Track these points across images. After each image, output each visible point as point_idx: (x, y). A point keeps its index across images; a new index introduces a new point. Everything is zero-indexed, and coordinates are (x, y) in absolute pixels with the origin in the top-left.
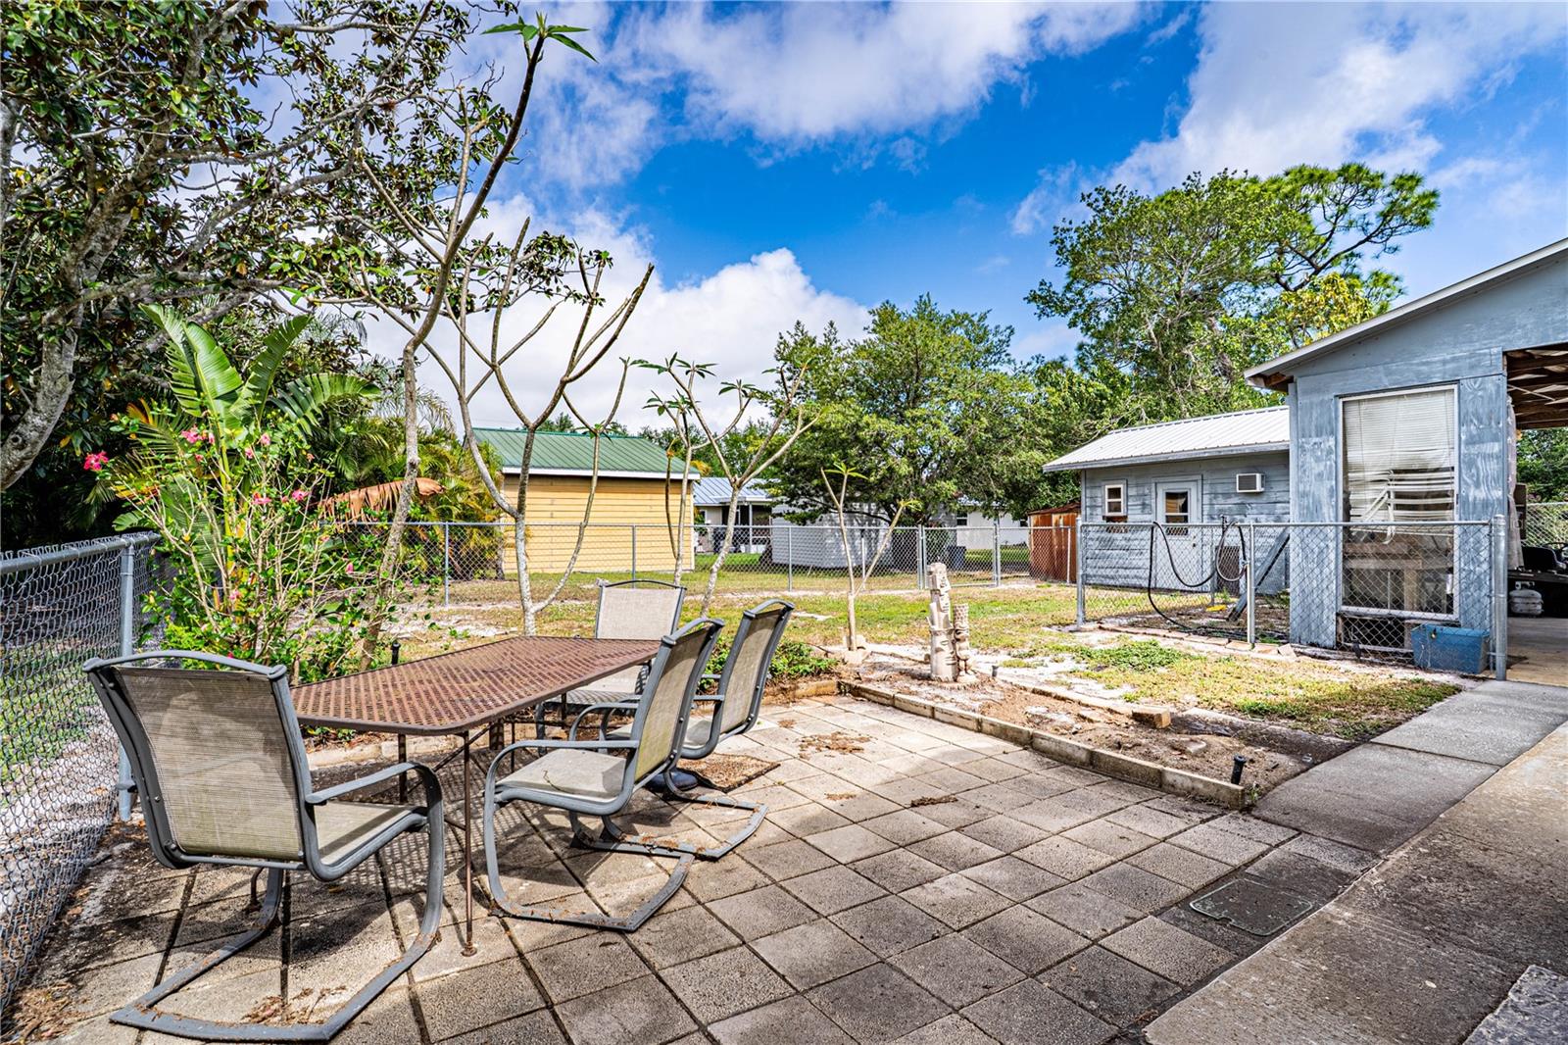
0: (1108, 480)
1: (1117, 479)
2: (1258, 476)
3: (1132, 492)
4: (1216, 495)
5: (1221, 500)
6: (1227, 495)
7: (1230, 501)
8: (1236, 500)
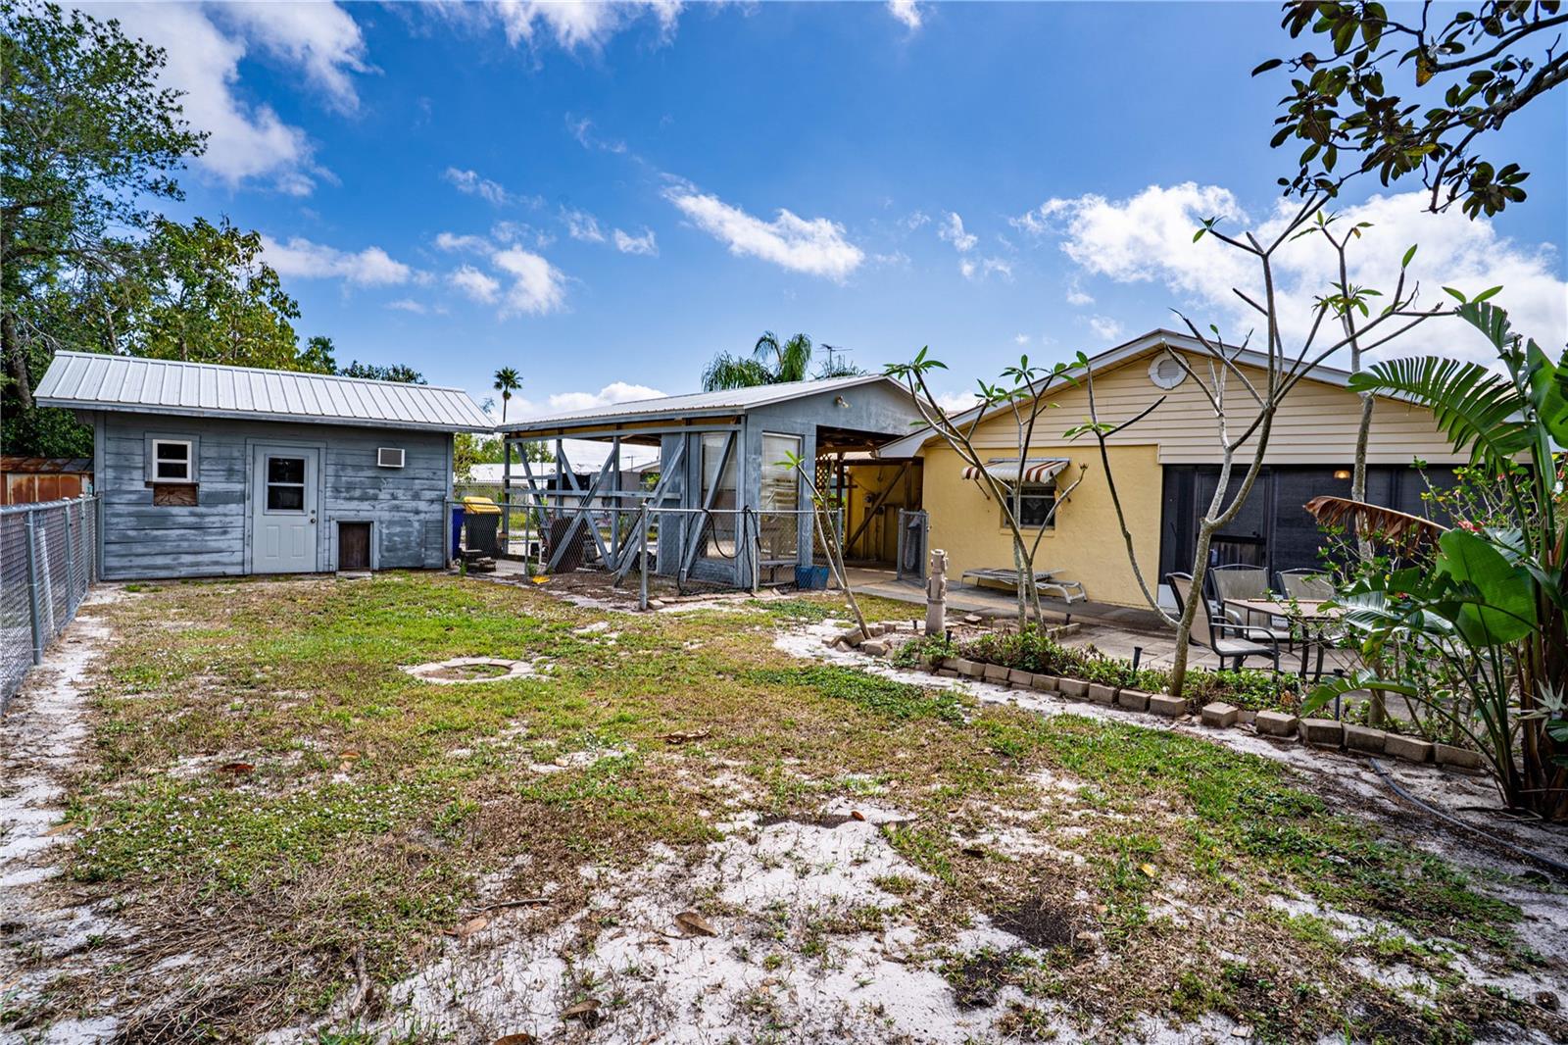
0: (159, 432)
1: (182, 433)
2: (403, 451)
3: (210, 452)
4: (344, 466)
5: (350, 472)
6: (358, 468)
7: (360, 474)
8: (370, 473)
